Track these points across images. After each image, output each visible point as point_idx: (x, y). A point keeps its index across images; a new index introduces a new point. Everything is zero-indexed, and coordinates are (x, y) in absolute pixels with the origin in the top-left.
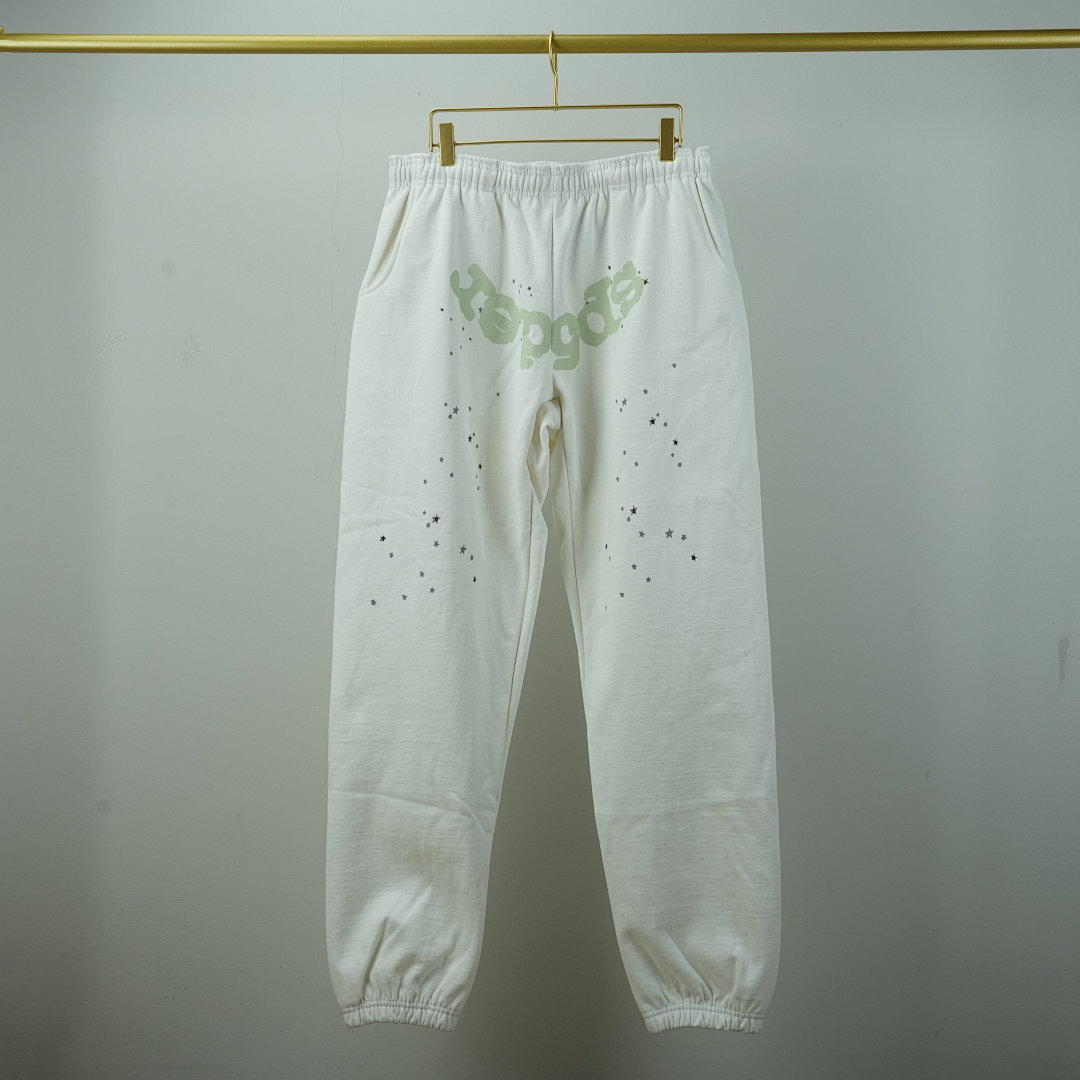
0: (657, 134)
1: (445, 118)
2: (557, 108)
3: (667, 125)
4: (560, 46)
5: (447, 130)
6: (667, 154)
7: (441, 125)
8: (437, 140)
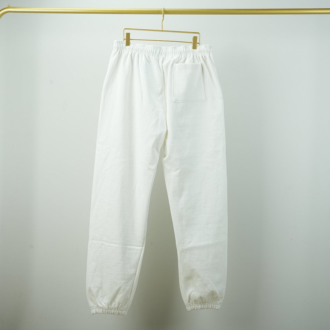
0: (192, 41)
1: (128, 31)
2: (163, 31)
3: (195, 39)
4: (166, 12)
5: (128, 35)
6: (194, 47)
7: (127, 33)
8: (125, 37)
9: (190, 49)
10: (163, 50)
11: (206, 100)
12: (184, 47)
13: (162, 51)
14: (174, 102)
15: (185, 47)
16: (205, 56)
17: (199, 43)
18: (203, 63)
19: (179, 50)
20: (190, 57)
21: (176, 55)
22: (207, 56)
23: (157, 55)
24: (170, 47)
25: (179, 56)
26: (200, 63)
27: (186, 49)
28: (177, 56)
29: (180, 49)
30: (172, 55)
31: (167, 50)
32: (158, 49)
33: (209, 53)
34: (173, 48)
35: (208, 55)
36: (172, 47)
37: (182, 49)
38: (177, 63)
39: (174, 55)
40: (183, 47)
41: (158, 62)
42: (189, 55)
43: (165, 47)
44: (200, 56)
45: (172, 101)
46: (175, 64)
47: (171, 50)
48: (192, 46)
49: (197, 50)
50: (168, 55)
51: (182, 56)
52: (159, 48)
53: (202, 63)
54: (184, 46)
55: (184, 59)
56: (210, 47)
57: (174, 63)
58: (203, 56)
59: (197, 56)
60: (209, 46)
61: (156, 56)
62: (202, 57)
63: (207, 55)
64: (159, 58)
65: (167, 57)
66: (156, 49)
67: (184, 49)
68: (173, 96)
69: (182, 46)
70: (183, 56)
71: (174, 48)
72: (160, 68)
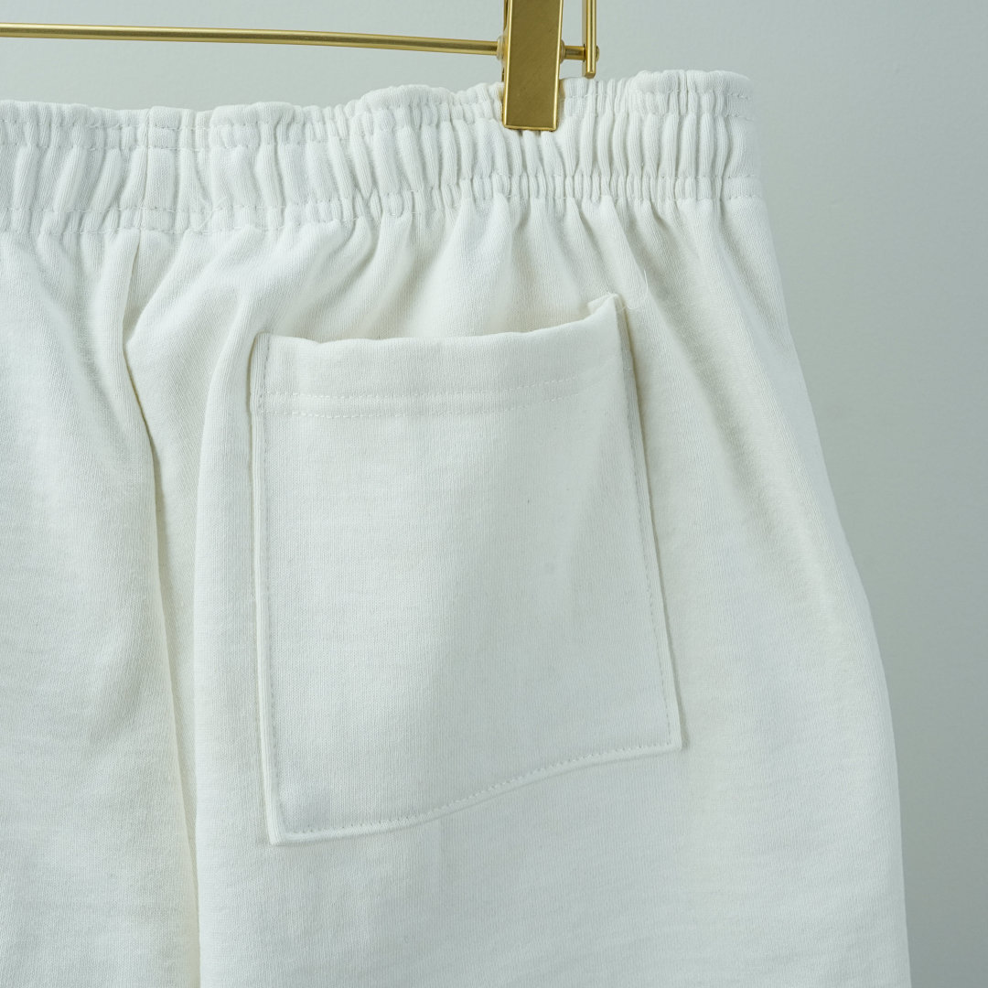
9: (480, 127)
10: (136, 157)
11: (686, 743)
12: (400, 113)
13: (126, 161)
14: (285, 844)
15: (417, 108)
16: (659, 219)
17: (580, 54)
18: (641, 299)
19: (332, 144)
20: (473, 235)
21: (299, 224)
22: (695, 216)
23: (51, 218)
24: (220, 112)
25: (334, 224)
26: (603, 309)
27: (427, 133)
28: (309, 234)
29: (344, 142)
30: (242, 214)
31: (184, 152)
32: (62, 149)
33: (717, 176)
34: (255, 121)
35: (706, 205)
36: (247, 109)
37: (376, 142)
38: (307, 329)
39: (271, 214)
40: (386, 104)
41: (77, 307)
42: (464, 204)
43: (155, 112)
44: (604, 215)
45: (263, 840)
46: (281, 344)
47: (236, 154)
48: (499, 87)
49: (563, 134)
50: (195, 218)
51: (374, 227)
52: (76, 134)
53: (632, 305)
54: (392, 91)
55: (403, 263)
56: (727, 101)
57: (267, 330)
58: (642, 212)
59: (558, 220)
60: (711, 86)
61: (42, 242)
62: (631, 226)
63: (685, 205)
64: (88, 262)
65: (185, 246)
66: (41, 149)
67: (404, 133)
68: (276, 761)
69: (372, 97)
70: (392, 228)
71: (265, 129)
72: (99, 392)
